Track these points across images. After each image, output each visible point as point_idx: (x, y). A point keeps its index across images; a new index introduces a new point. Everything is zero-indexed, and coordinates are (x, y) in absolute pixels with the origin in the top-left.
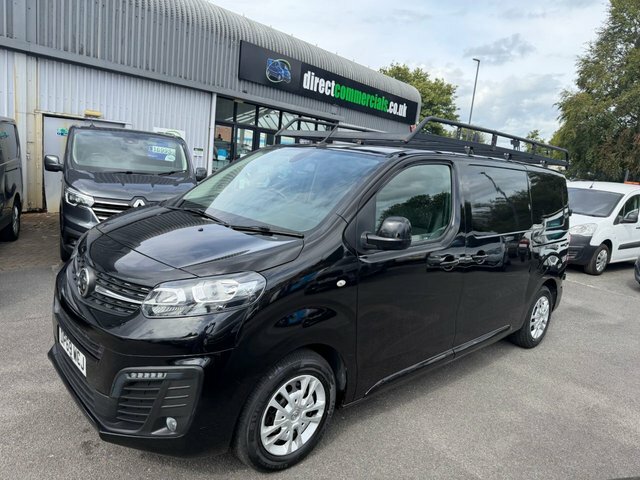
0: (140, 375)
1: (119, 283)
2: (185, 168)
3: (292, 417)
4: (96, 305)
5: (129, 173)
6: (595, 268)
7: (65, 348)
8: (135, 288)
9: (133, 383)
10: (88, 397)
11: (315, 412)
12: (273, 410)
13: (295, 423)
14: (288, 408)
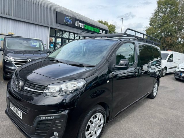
0: (44, 118)
1: (34, 85)
2: (43, 49)
3: (94, 127)
4: (25, 93)
5: (25, 51)
6: (163, 74)
7: (12, 109)
8: (40, 87)
9: (41, 121)
10: (23, 126)
11: (101, 125)
12: (89, 126)
13: (95, 129)
14: (93, 125)
